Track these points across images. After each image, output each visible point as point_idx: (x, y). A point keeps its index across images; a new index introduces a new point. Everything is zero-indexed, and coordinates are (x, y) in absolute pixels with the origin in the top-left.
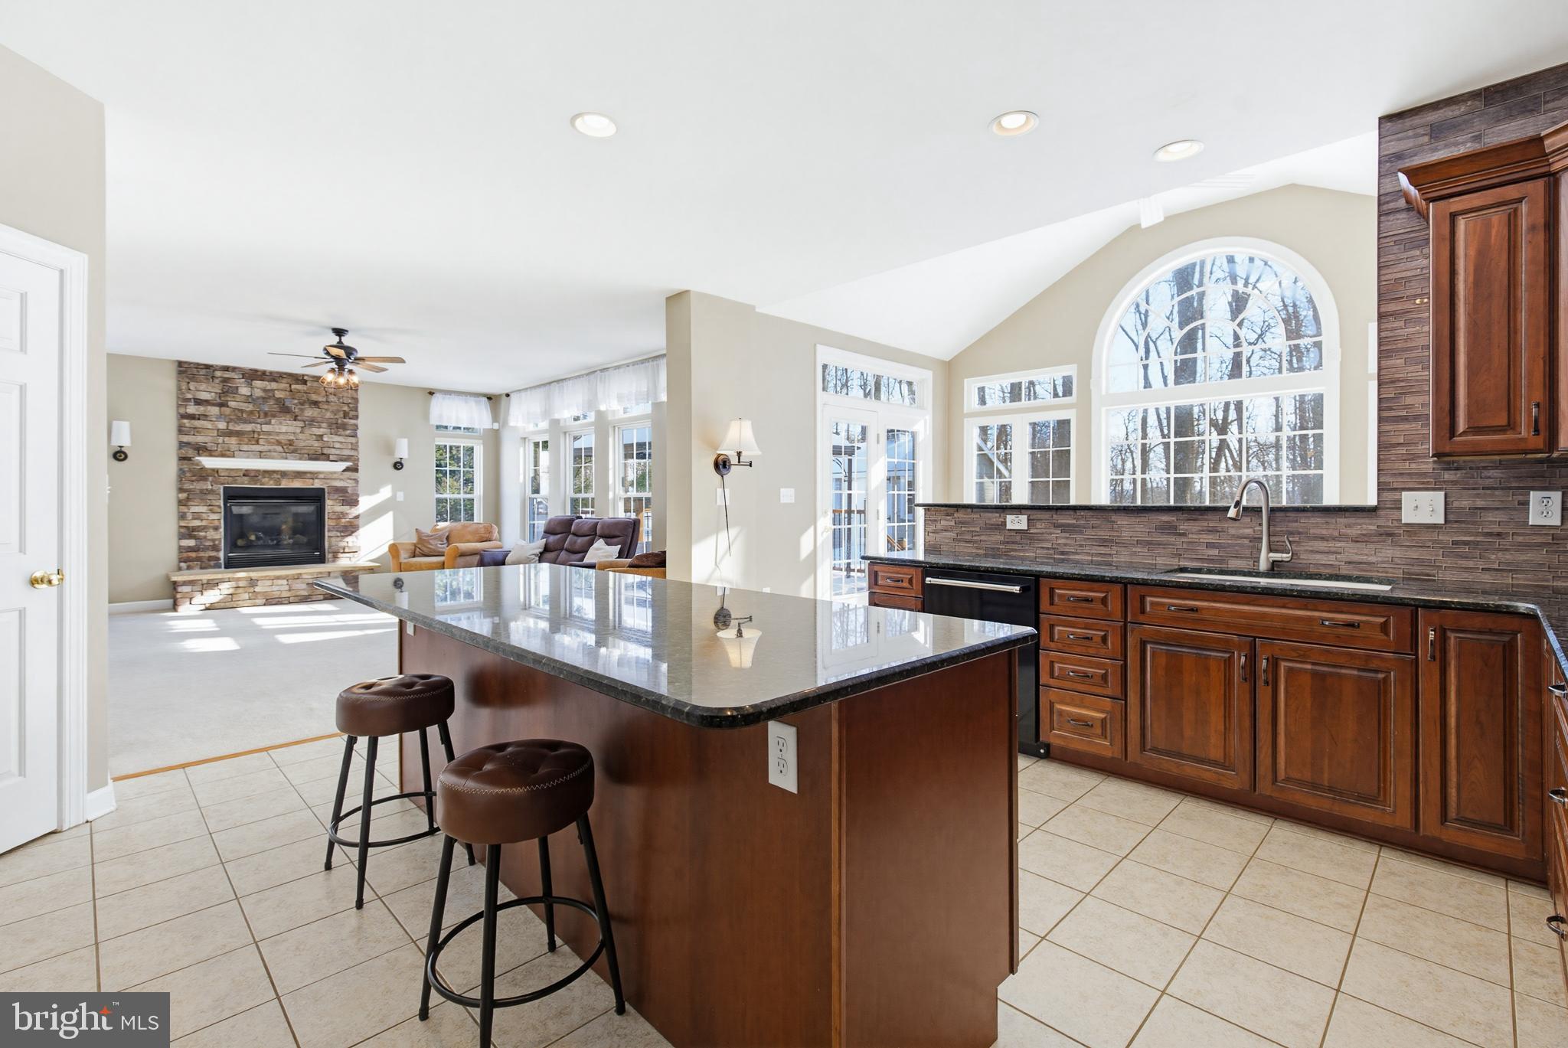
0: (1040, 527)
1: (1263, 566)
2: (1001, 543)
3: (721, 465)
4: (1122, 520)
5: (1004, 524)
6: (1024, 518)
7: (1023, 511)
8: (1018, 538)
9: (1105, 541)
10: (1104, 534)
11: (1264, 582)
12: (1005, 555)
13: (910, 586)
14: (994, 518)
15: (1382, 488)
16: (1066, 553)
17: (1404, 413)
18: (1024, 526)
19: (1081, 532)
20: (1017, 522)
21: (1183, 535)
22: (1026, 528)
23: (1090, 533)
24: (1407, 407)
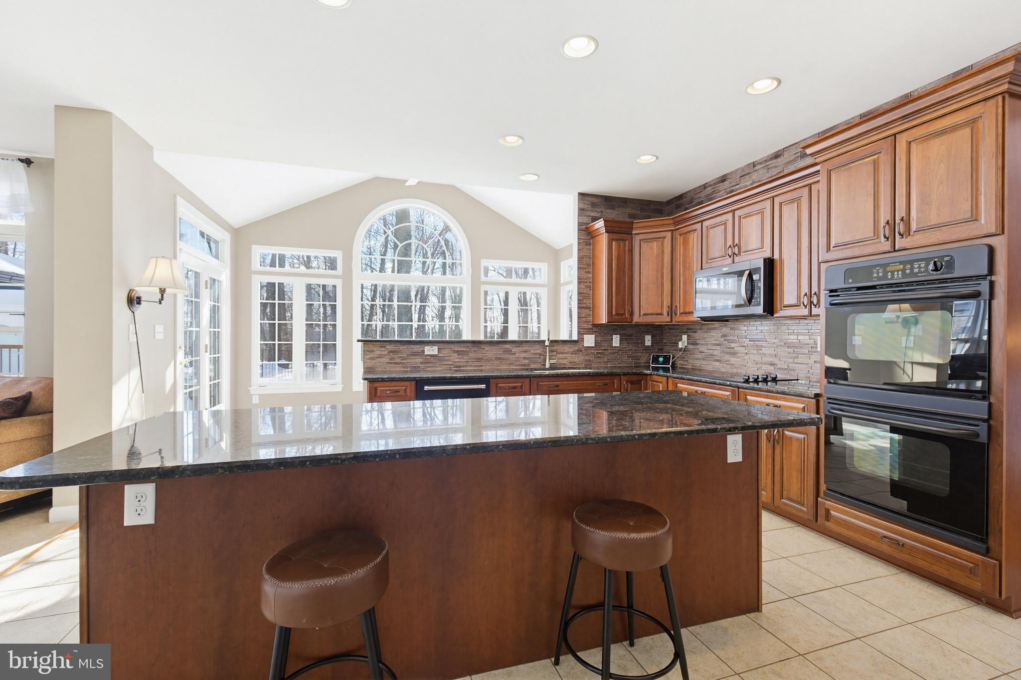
0: (445, 352)
1: (547, 366)
2: (421, 363)
3: (133, 301)
4: (487, 348)
5: (423, 352)
6: (436, 348)
7: (435, 344)
8: (432, 360)
9: (479, 359)
10: (480, 355)
11: (547, 372)
12: (423, 370)
13: (404, 394)
14: (417, 348)
15: (579, 333)
16: (460, 367)
17: (584, 306)
18: (436, 352)
19: (468, 355)
20: (431, 350)
21: (515, 354)
22: (437, 354)
23: (472, 355)
24: (585, 303)
